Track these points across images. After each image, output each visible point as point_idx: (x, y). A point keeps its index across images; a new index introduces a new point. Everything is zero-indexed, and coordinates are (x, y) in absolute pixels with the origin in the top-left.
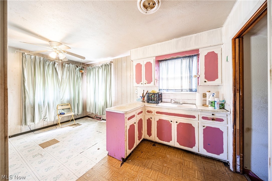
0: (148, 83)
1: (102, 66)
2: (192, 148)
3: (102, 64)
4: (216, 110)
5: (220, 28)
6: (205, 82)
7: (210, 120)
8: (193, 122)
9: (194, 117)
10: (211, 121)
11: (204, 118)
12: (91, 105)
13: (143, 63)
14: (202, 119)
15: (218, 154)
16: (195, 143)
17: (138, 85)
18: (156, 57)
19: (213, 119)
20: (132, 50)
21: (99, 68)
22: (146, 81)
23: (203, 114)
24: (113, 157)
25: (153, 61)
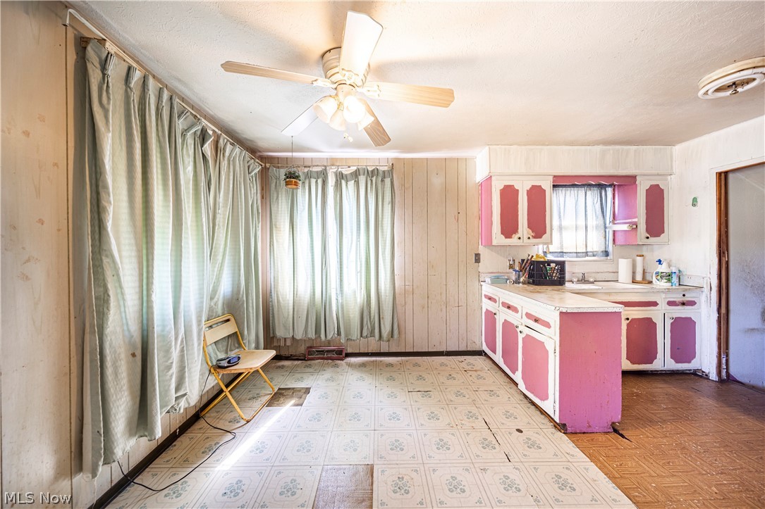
0: (534, 237)
1: (356, 175)
2: (651, 363)
3: (355, 168)
4: (674, 287)
5: (670, 147)
6: (648, 238)
7: (678, 305)
8: (656, 314)
9: (655, 304)
10: (680, 307)
11: (671, 303)
12: (297, 311)
13: (523, 188)
14: (667, 306)
15: (689, 362)
16: (657, 353)
17: (508, 242)
18: (555, 176)
19: (683, 304)
20: (495, 147)
21: (340, 177)
22: (530, 231)
23: (669, 295)
24: (584, 433)
25: (547, 185)
